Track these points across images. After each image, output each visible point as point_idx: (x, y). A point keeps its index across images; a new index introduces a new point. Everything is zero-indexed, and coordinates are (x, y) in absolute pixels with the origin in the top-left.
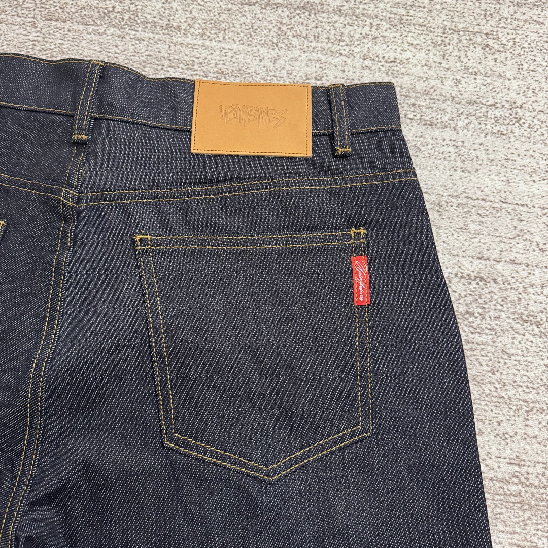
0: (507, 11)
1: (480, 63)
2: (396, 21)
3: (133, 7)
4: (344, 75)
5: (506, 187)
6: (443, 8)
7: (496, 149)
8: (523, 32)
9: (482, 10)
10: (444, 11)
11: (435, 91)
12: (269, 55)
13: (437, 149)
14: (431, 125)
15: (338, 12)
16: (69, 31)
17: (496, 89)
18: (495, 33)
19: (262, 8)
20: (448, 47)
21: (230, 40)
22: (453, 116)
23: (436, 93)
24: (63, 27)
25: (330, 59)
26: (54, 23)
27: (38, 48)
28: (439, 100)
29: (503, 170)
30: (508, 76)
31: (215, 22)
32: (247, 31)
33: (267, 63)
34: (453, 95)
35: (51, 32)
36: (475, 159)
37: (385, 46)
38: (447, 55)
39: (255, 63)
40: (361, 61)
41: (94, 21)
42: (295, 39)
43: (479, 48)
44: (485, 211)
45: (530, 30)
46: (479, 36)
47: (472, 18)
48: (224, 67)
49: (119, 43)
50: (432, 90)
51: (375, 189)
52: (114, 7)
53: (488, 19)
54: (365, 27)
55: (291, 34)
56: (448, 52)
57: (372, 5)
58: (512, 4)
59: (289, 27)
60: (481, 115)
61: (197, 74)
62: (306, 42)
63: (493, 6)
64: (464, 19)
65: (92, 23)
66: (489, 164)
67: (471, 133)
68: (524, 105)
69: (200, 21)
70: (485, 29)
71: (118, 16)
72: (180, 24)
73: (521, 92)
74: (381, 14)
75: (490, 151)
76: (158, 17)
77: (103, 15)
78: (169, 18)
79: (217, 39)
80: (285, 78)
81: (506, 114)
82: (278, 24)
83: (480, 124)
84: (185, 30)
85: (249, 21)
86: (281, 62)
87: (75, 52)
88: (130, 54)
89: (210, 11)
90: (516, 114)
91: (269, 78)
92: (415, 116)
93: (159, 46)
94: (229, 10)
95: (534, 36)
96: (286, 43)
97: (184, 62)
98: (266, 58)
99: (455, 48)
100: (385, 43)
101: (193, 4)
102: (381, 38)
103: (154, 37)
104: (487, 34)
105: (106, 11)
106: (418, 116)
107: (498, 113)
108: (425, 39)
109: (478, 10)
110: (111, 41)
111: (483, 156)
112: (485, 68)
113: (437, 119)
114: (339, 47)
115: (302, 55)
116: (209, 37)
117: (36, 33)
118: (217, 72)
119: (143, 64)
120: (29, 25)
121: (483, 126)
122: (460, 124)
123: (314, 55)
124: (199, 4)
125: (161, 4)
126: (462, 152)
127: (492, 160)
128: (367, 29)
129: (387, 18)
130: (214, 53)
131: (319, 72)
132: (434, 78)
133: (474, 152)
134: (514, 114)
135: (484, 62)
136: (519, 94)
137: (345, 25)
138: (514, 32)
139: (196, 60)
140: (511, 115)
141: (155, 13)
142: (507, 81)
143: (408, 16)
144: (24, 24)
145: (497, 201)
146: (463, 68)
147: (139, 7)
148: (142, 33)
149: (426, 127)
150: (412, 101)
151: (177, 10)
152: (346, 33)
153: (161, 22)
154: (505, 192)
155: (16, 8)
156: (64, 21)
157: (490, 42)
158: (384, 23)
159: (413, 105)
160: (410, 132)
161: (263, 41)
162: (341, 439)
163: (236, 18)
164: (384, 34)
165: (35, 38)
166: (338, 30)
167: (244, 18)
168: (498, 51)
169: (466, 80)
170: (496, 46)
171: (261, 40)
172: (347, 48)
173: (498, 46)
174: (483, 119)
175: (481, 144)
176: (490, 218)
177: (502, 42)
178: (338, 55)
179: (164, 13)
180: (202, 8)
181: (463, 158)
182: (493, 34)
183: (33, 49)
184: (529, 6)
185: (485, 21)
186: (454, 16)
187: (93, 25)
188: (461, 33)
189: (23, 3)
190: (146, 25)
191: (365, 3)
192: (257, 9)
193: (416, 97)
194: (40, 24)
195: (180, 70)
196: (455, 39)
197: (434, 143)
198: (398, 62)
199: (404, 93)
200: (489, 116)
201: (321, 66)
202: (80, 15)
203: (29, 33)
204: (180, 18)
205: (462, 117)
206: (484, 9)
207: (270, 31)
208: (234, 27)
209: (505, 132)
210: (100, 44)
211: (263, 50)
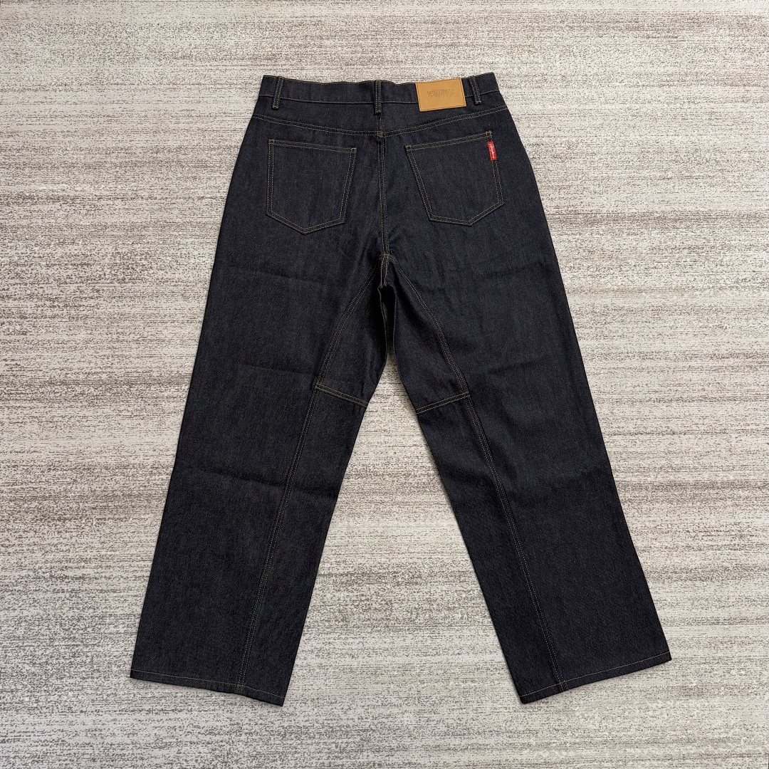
1: (527, 59)
2: (491, 46)
3: (381, 55)
5: (543, 108)
7: (538, 93)
10: (510, 38)
12: (441, 68)
13: (514, 97)
14: (511, 88)
15: (466, 45)
16: (357, 69)
17: (535, 69)
19: (435, 48)
20: (514, 54)
21: (424, 64)
22: (519, 82)
24: (354, 67)
25: (466, 66)
28: (513, 77)
29: (541, 102)
30: (540, 62)
33: (441, 71)
34: (518, 74)
36: (530, 99)
38: (514, 57)
39: (436, 72)
40: (479, 65)
41: (366, 63)
42: (450, 60)
43: (526, 52)
44: (536, 119)
46: (526, 47)
47: (522, 39)
48: (424, 75)
49: (379, 71)
50: (510, 73)
51: (492, 115)
52: (373, 56)
53: (529, 39)
55: (448, 57)
57: (480, 40)
59: (447, 55)
60: (530, 80)
62: (455, 60)
64: (519, 40)
66: (536, 100)
67: (527, 88)
69: (410, 58)
70: (528, 44)
71: (376, 60)
72: (402, 60)
74: (484, 43)
75: (536, 95)
76: (392, 58)
77: (369, 60)
78: (397, 58)
79: (418, 64)
80: (449, 77)
81: (540, 79)
82: (442, 54)
83: (530, 84)
84: (405, 62)
85: (430, 55)
86: (446, 70)
89: (413, 52)
90: (544, 78)
91: (443, 77)
93: (395, 70)
94: (421, 51)
95: (548, 44)
96: (447, 62)
99: (517, 54)
100: (488, 56)
102: (486, 54)
104: (529, 46)
106: (505, 85)
107: (537, 79)
108: (504, 51)
111: (533, 97)
112: (530, 60)
113: (513, 85)
114: (469, 61)
115: (455, 66)
116: (415, 64)
118: (422, 78)
120: (339, 68)
121: (532, 85)
122: (522, 85)
123: (459, 65)
124: (408, 50)
125: (392, 52)
126: (524, 97)
127: (537, 98)
128: (479, 51)
129: (487, 45)
130: (419, 70)
131: (463, 72)
132: (509, 68)
133: (529, 96)
135: (529, 58)
136: (545, 69)
137: (470, 50)
138: (540, 43)
139: (412, 74)
140: (542, 78)
141: (391, 56)
142: (539, 65)
143: (495, 42)
144: (337, 69)
145: (540, 114)
146: (521, 62)
147: (383, 55)
148: (387, 66)
149: (509, 88)
150: (502, 79)
151: (399, 54)
152: (471, 54)
153: (394, 60)
154: (543, 110)
155: (332, 62)
156: (354, 65)
157: (531, 49)
158: (486, 47)
160: (502, 91)
161: (437, 62)
162: (493, 208)
163: (425, 54)
164: (486, 52)
165: (344, 74)
166: (467, 53)
167: (428, 53)
168: (535, 52)
169: (522, 67)
170: (533, 50)
172: (472, 60)
174: (531, 82)
175: (532, 92)
176: (538, 121)
177: (536, 48)
178: (469, 64)
179: (394, 56)
180: (410, 51)
181: (525, 99)
182: (532, 45)
185: (527, 40)
186: (515, 40)
187: (366, 65)
188: (518, 47)
191: (477, 40)
192: (432, 48)
193: (503, 77)
194: (344, 68)
196: (516, 50)
197: (513, 95)
198: (494, 63)
200: (534, 80)
201: (463, 69)
202: (360, 61)
204: (401, 57)
205: (523, 83)
206: (527, 34)
207: (440, 57)
208: (425, 58)
209: (541, 86)
211: (438, 66)
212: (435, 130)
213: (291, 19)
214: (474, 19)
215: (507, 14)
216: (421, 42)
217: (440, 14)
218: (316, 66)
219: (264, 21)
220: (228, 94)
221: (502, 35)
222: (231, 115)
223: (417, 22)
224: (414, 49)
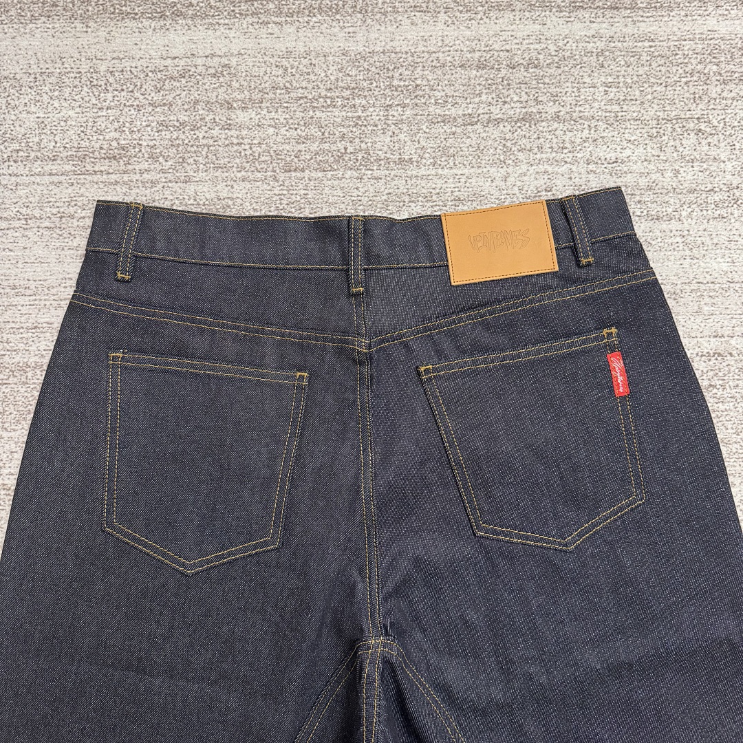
0: (714, 91)
1: (695, 150)
2: (611, 119)
3: (364, 146)
4: (571, 183)
5: (732, 267)
6: (654, 98)
7: (718, 233)
8: (732, 111)
9: (691, 94)
10: (656, 101)
11: (657, 185)
12: (499, 175)
13: (666, 241)
14: (658, 219)
15: (557, 119)
16: (309, 179)
17: (713, 173)
18: (705, 116)
19: (485, 126)
20: (664, 138)
21: (461, 165)
22: (676, 207)
23: (658, 187)
24: (302, 176)
25: (556, 169)
26: (293, 174)
27: (285, 202)
28: (662, 194)
29: (727, 252)
30: (722, 158)
31: (443, 148)
32: (475, 153)
33: (498, 182)
34: (674, 186)
35: (293, 183)
36: (701, 245)
37: (605, 147)
38: (664, 147)
39: (488, 184)
40: (585, 165)
41: (330, 166)
42: (520, 154)
43: (692, 135)
44: (715, 293)
45: (738, 107)
46: (691, 122)
47: (682, 103)
48: (460, 193)
49: (358, 185)
50: (655, 184)
51: (618, 292)
52: (346, 149)
53: (697, 102)
54: (584, 131)
55: (516, 149)
56: (664, 143)
57: (587, 106)
58: (718, 83)
59: (513, 142)
60: (702, 202)
61: (436, 205)
62: (531, 155)
63: (701, 88)
64: (675, 106)
65: (329, 168)
66: (715, 248)
67: (694, 221)
68: (740, 185)
69: (429, 151)
70: (696, 114)
71: (352, 158)
72: (411, 156)
73: (736, 173)
74: (597, 114)
75: (714, 236)
76: (389, 152)
77: (337, 158)
78: (399, 151)
79: (448, 166)
80: (518, 195)
81: (724, 197)
82: (502, 141)
83: (702, 210)
84: (418, 162)
85: (474, 142)
86: (511, 180)
87: (321, 201)
88: (371, 195)
89: (436, 138)
90: (733, 195)
91: (503, 197)
92: (642, 212)
93: (396, 182)
94: (454, 134)
96: (513, 159)
97: (422, 195)
98: (497, 178)
99: (670, 138)
100: (605, 144)
101: (419, 133)
102: (601, 140)
103: (390, 174)
104: (698, 118)
105: (339, 154)
106: (645, 212)
107: (717, 197)
108: (641, 133)
109: (687, 95)
110: (351, 185)
111: (708, 242)
112: (700, 154)
113: (663, 212)
114: (563, 155)
115: (530, 168)
116: (440, 165)
117: (279, 186)
118: (455, 200)
119: (386, 203)
120: (272, 179)
121: (705, 212)
122: (684, 214)
123: (541, 166)
124: (425, 132)
125: (389, 139)
126: (688, 241)
127: (717, 244)
129: (603, 118)
130: (449, 181)
131: (548, 184)
132: (654, 172)
133: (699, 239)
134: (731, 196)
135: (698, 148)
136: (734, 175)
137: (565, 131)
138: (723, 111)
139: (433, 191)
140: (729, 197)
141: (385, 148)
142: (722, 164)
143: (622, 111)
144: (266, 179)
145: (724, 282)
146: (680, 157)
147: (369, 144)
148: (378, 171)
149: (653, 221)
150: (638, 198)
151: (405, 142)
152: (567, 139)
153: (394, 157)
154: (731, 272)
155: (254, 163)
156: (303, 170)
157: (703, 127)
158: (601, 123)
159: (639, 202)
160: (641, 229)
161: (491, 161)
162: (621, 509)
163: (462, 140)
164: (602, 135)
165: (281, 192)
166: (559, 138)
167: (469, 140)
168: (711, 135)
169: (684, 169)
170: (708, 130)
171: (489, 160)
172: (570, 155)
173: (710, 129)
174: (704, 206)
175: (705, 230)
176: (721, 299)
177: (714, 124)
178: (563, 164)
179: (394, 147)
180: (429, 135)
181: (690, 246)
182: (704, 118)
183: (281, 204)
184: (735, 82)
185: (694, 105)
186: (666, 105)
187: (330, 171)
188: (674, 121)
189: (259, 157)
190: (380, 163)
191: (580, 105)
192: (479, 126)
193: (641, 194)
194: (281, 177)
195: (421, 204)
196: (669, 128)
197: (663, 236)
198: (620, 161)
199: (629, 192)
200: (709, 202)
201: (549, 177)
202: (316, 161)
203: (273, 187)
204: (410, 150)
205: (685, 207)
206: (692, 92)
207: (496, 149)
208: (462, 151)
209: (725, 215)
210: (342, 188)
211: (493, 170)
212: (487, 326)
213: (163, 62)
214: (572, 57)
215: (647, 44)
216: (453, 112)
217: (496, 47)
218: (218, 174)
219: (103, 68)
220: (22, 242)
221: (637, 93)
222: (28, 292)
223: (444, 65)
224: (439, 129)
